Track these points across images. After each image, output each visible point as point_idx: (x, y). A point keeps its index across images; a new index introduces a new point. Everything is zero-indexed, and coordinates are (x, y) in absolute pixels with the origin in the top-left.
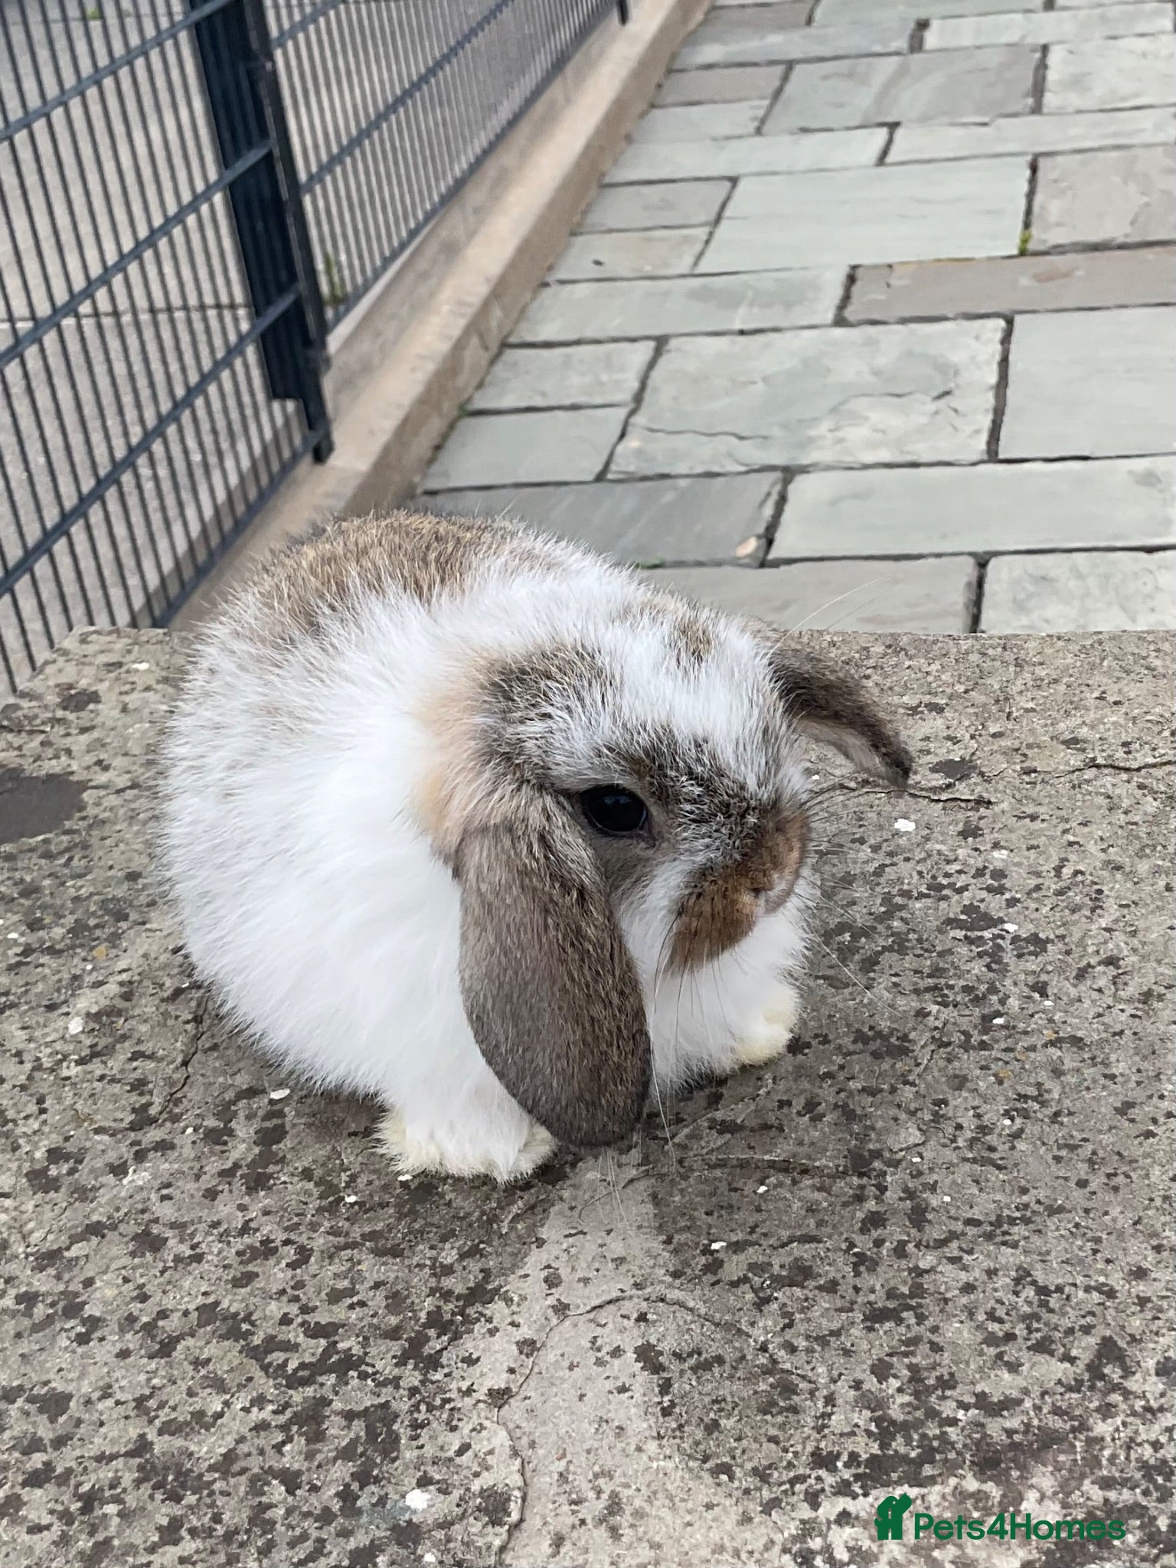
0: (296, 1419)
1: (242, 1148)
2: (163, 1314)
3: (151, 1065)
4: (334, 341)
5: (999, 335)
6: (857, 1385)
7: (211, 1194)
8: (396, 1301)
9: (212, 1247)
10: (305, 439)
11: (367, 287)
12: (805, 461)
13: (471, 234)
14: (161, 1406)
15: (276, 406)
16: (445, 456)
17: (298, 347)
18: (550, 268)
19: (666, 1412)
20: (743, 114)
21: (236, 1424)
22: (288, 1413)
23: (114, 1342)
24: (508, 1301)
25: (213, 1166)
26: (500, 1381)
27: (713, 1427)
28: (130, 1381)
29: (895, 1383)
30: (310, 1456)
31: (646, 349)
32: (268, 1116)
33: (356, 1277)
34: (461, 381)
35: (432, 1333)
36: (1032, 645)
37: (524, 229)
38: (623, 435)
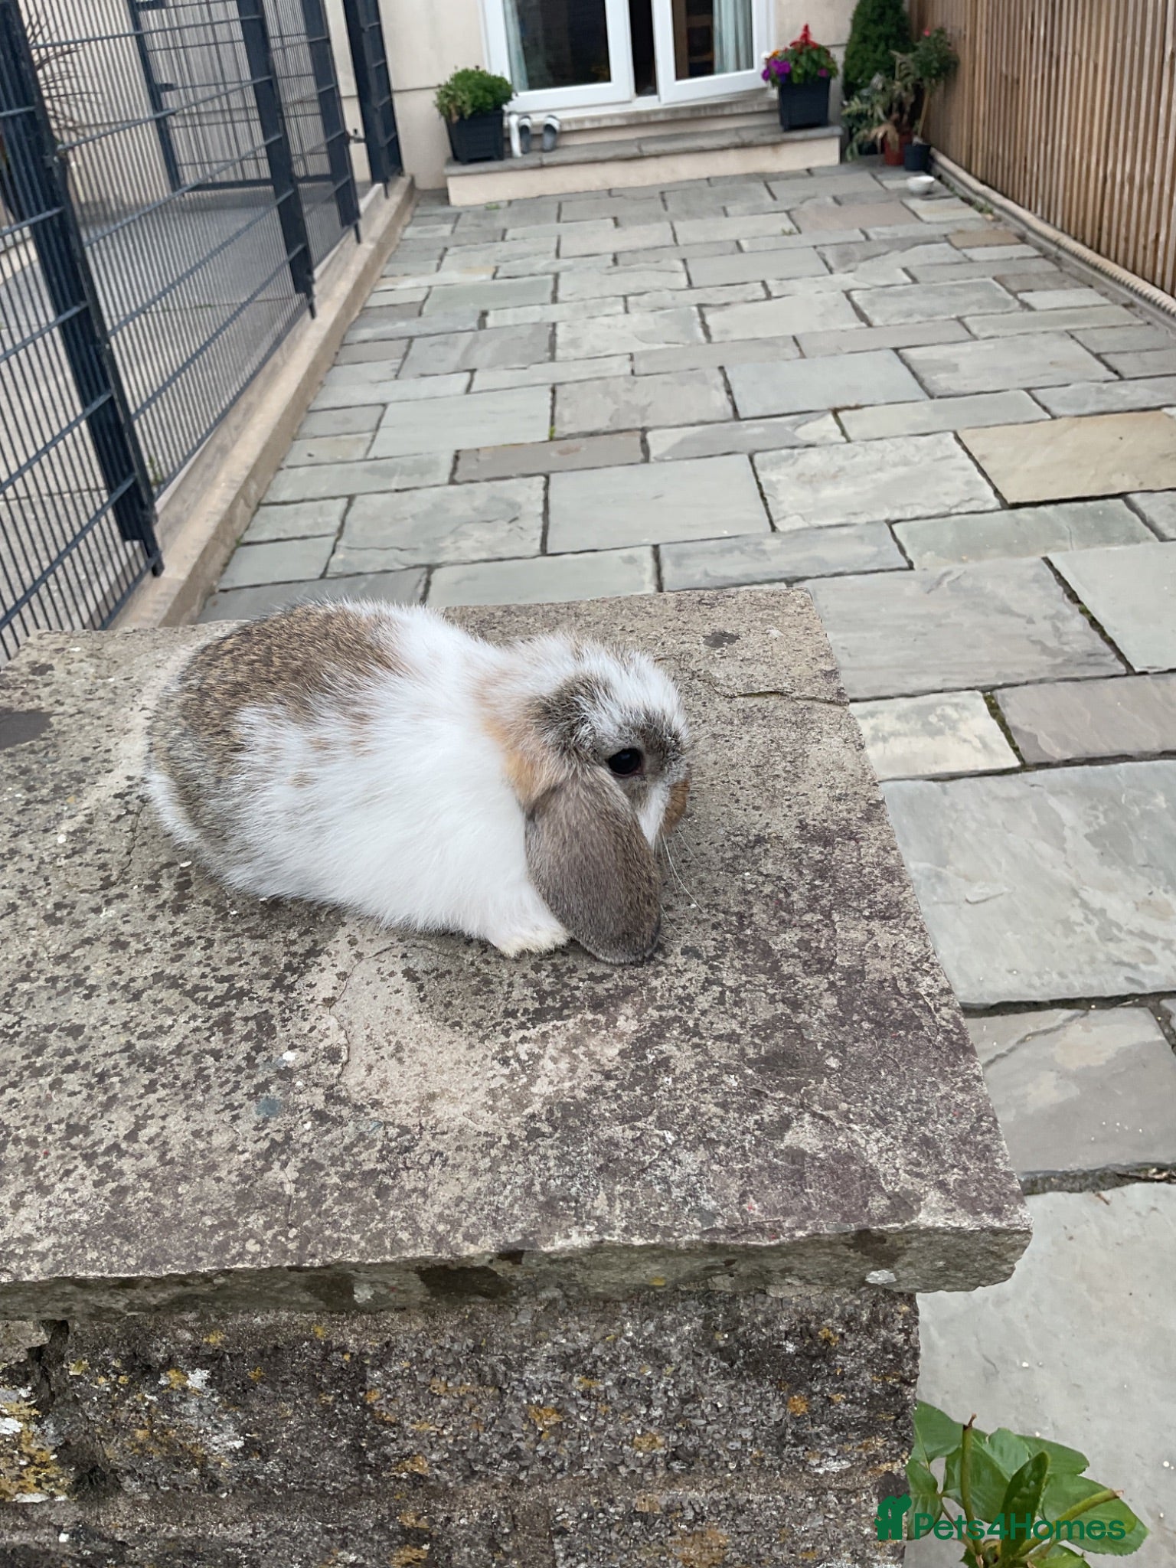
0: (216, 1024)
1: (167, 891)
2: (133, 980)
3: (108, 856)
4: (159, 504)
5: (542, 486)
6: (525, 976)
7: (153, 918)
8: (265, 960)
9: (156, 944)
10: (146, 563)
11: (175, 474)
12: (439, 561)
13: (234, 442)
14: (138, 1025)
15: (128, 544)
16: (229, 569)
17: (138, 509)
18: (283, 460)
19: (422, 1000)
20: (386, 367)
21: (182, 1030)
22: (211, 1022)
23: (105, 997)
24: (329, 955)
25: (151, 904)
26: (329, 994)
27: (448, 1005)
28: (119, 1014)
29: (544, 973)
30: (226, 1041)
31: (342, 503)
32: (180, 876)
33: (241, 951)
34: (236, 526)
35: (288, 974)
36: (583, 606)
37: (265, 437)
38: (333, 552)
